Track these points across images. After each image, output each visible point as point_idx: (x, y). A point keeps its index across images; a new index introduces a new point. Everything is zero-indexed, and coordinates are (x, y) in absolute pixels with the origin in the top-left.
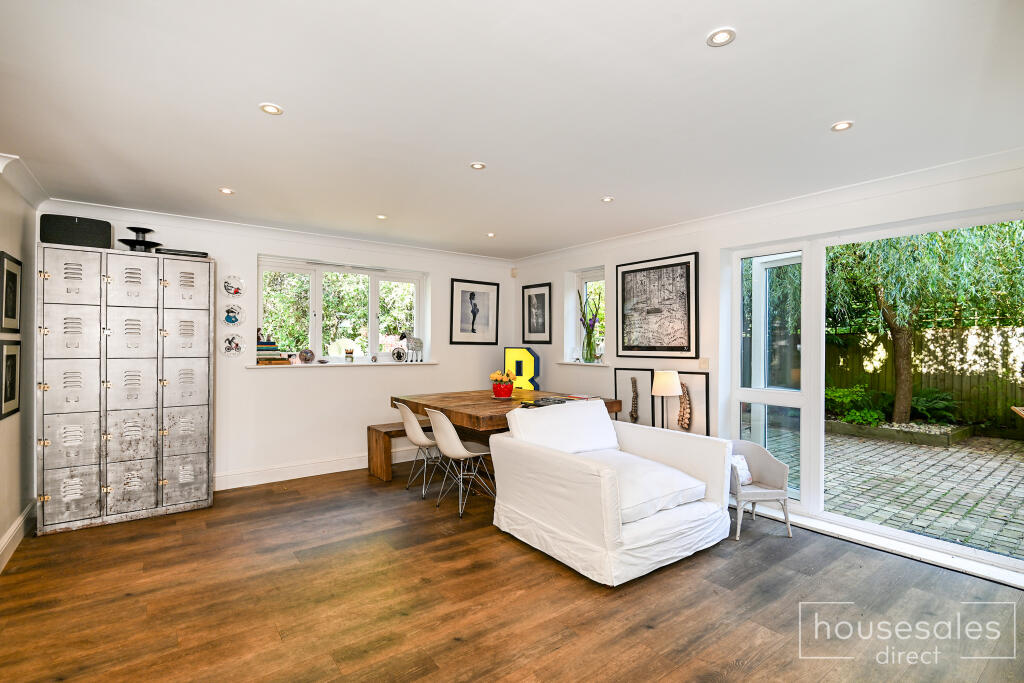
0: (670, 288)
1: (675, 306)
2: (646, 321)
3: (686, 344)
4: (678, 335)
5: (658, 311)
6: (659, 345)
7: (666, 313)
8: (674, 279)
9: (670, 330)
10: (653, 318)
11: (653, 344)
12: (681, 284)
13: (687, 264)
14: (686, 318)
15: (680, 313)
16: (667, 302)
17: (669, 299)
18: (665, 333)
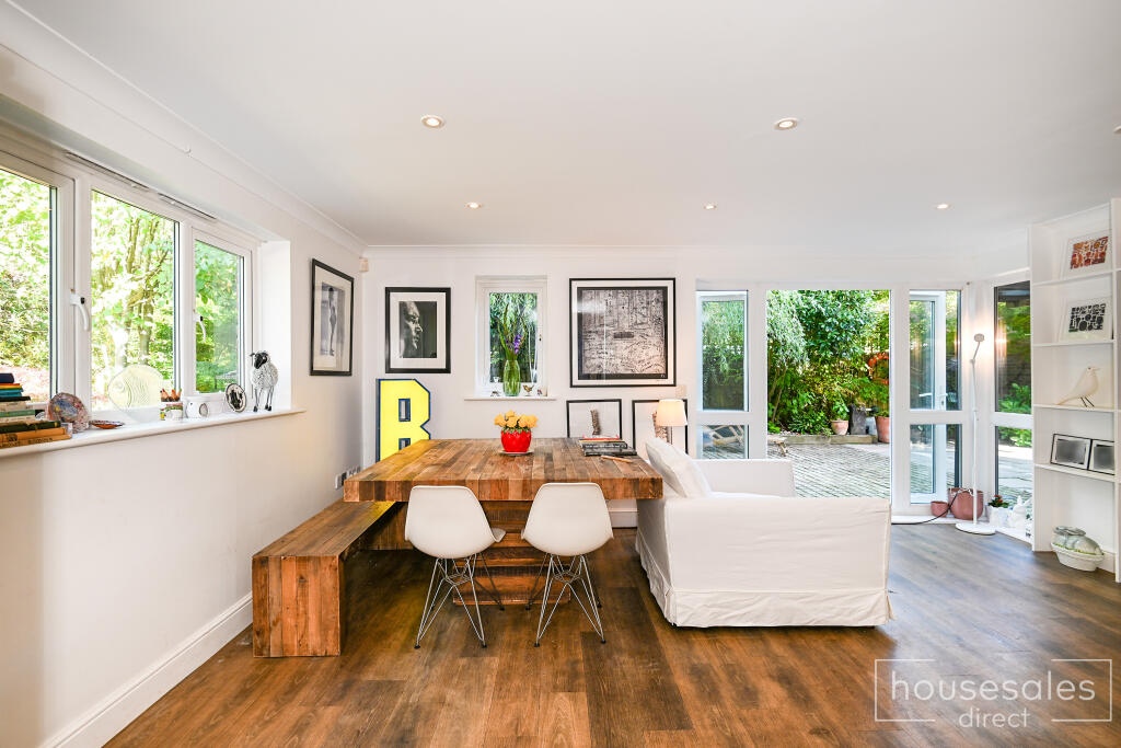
0: (644, 311)
1: (650, 332)
2: (613, 346)
3: (663, 372)
4: (653, 361)
5: (630, 335)
6: (630, 372)
7: (637, 338)
8: (648, 303)
9: (643, 357)
10: (622, 344)
11: (622, 371)
12: (657, 310)
13: (665, 289)
14: (662, 345)
15: (656, 339)
16: (640, 327)
17: (642, 323)
18: (638, 360)
